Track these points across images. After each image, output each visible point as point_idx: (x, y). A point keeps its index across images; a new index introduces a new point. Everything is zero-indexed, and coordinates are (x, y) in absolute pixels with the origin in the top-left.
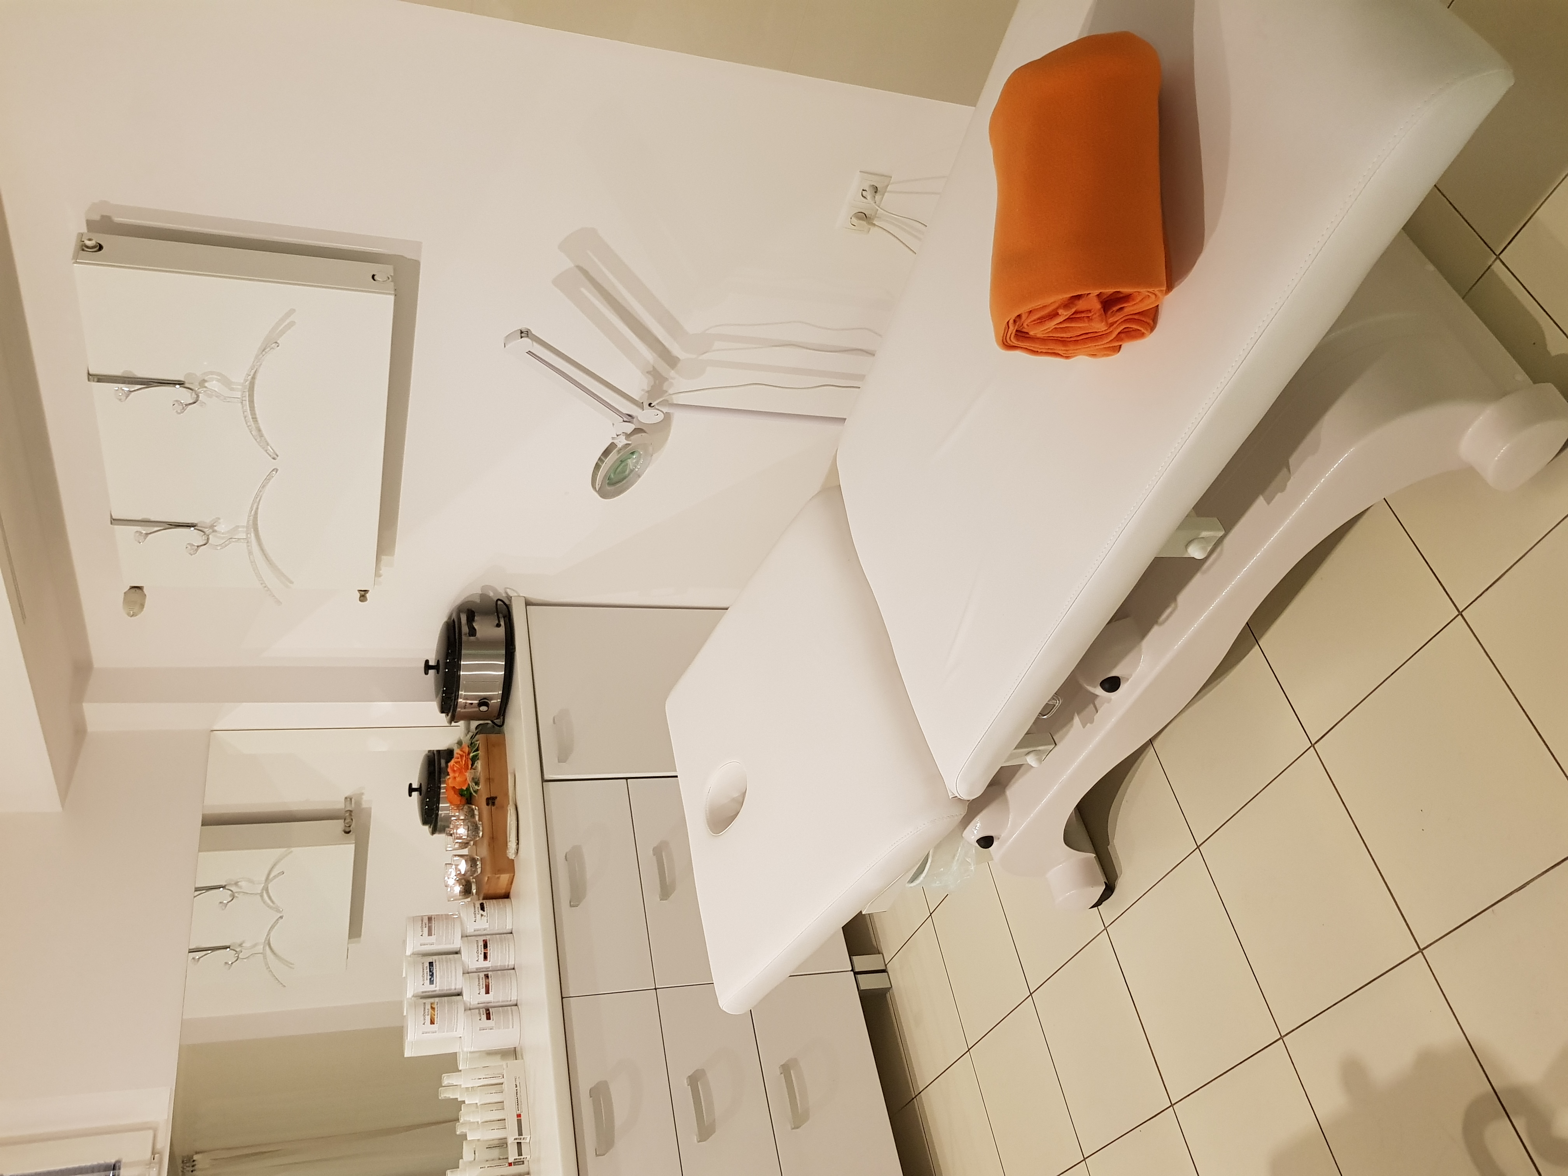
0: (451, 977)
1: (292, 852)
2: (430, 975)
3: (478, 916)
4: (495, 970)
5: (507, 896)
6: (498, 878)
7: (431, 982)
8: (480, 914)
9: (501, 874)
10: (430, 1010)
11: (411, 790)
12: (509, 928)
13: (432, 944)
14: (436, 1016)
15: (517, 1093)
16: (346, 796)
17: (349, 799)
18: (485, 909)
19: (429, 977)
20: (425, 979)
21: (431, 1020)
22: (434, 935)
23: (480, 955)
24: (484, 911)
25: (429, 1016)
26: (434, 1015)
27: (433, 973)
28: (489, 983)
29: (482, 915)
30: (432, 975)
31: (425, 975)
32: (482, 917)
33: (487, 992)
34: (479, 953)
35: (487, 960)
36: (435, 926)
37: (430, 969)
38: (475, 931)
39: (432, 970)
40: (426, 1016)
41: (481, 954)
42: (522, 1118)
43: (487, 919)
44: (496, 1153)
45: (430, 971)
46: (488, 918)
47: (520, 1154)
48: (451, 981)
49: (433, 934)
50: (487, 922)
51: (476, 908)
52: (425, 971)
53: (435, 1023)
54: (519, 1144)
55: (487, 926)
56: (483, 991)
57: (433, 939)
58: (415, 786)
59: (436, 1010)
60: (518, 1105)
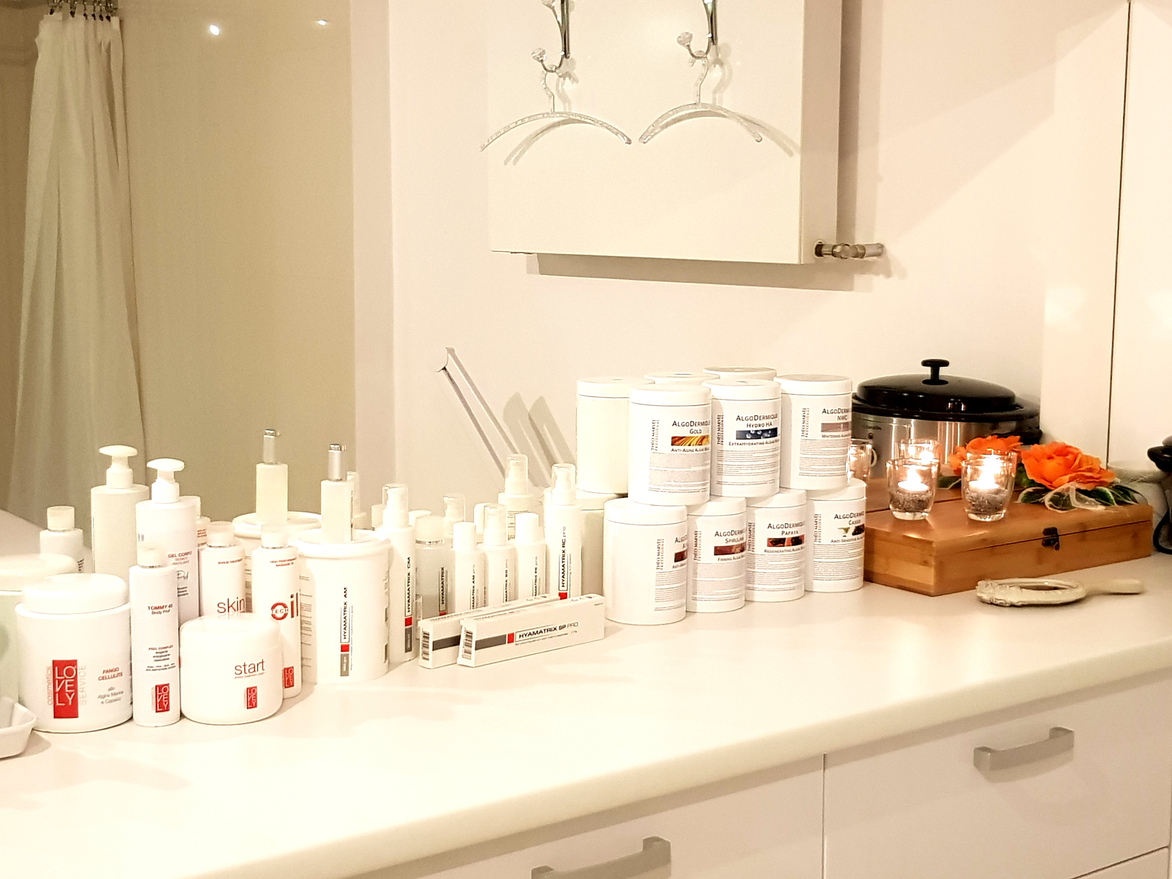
0: (750, 474)
1: (791, 154)
2: (756, 431)
3: (845, 523)
4: (751, 564)
5: (869, 577)
6: (926, 563)
7: (742, 435)
8: (848, 526)
9: (935, 568)
10: (700, 435)
11: (935, 365)
12: (818, 586)
13: (804, 432)
14: (687, 448)
15: (550, 630)
16: (887, 247)
17: (880, 251)
18: (856, 536)
19: (752, 429)
20: (749, 422)
21: (683, 437)
22: (824, 436)
23: (781, 530)
24: (854, 534)
25: (688, 435)
26: (690, 445)
27: (759, 437)
28: (734, 553)
29: (847, 530)
30: (756, 436)
31: (758, 422)
32: (843, 531)
33: (719, 551)
34: (784, 530)
35: (769, 546)
36: (838, 436)
37: (767, 431)
38: (816, 516)
39: (766, 435)
40: (690, 428)
41: (783, 533)
42: (507, 646)
43: (838, 541)
44: (432, 590)
45: (763, 431)
46: (841, 543)
47: (438, 645)
48: (741, 475)
49: (824, 433)
50: (832, 541)
51: (858, 518)
52: (765, 421)
53: (675, 447)
54: (455, 641)
55: (825, 539)
56: (722, 542)
57: (815, 432)
58: (943, 372)
59: (699, 447)
60: (530, 634)
